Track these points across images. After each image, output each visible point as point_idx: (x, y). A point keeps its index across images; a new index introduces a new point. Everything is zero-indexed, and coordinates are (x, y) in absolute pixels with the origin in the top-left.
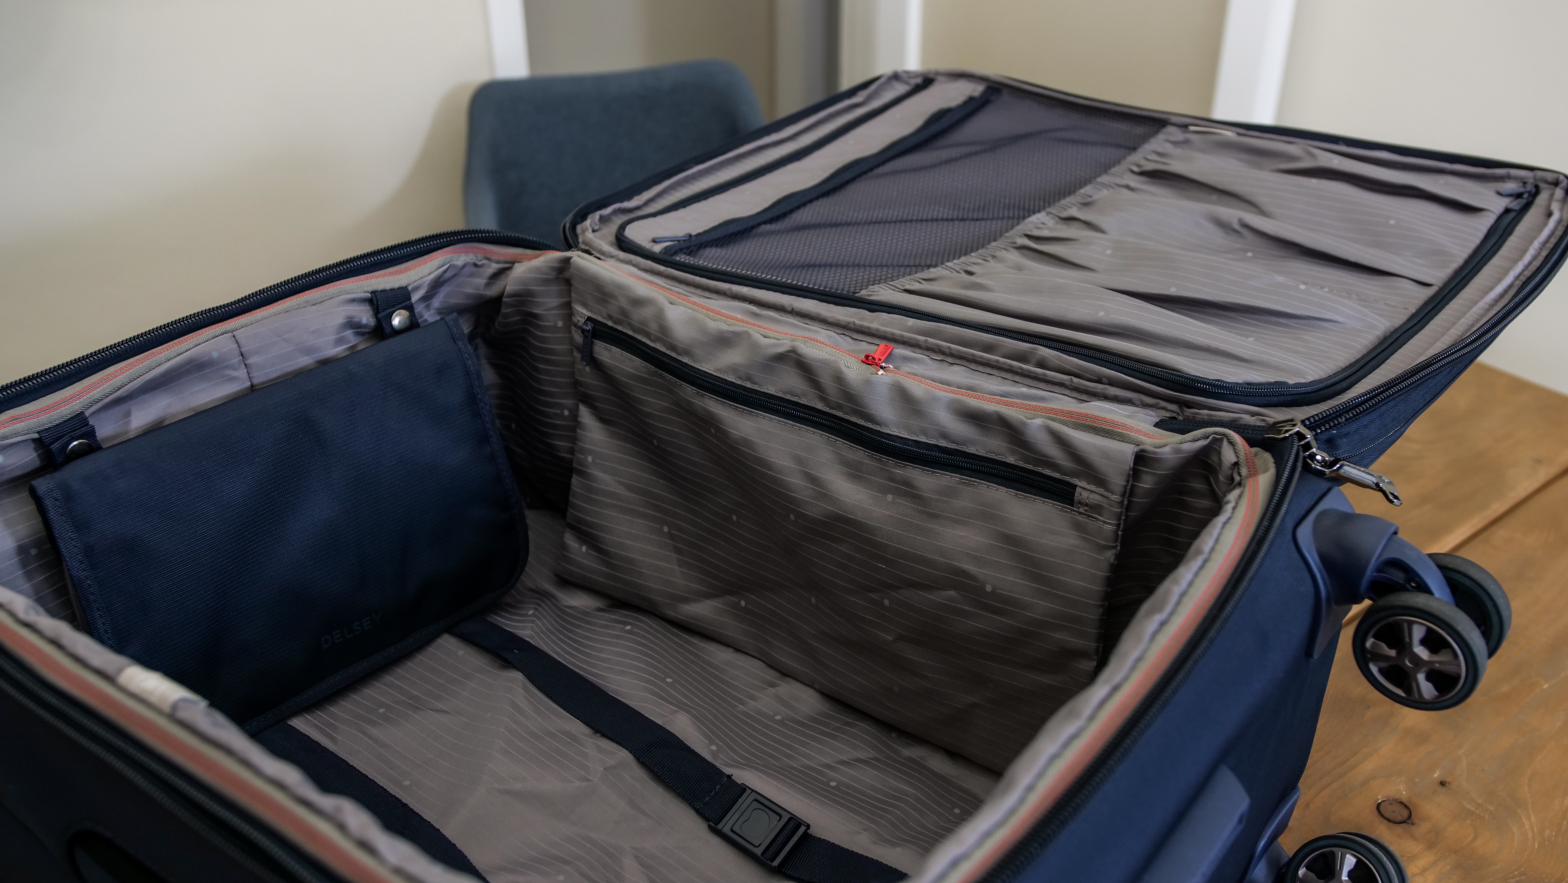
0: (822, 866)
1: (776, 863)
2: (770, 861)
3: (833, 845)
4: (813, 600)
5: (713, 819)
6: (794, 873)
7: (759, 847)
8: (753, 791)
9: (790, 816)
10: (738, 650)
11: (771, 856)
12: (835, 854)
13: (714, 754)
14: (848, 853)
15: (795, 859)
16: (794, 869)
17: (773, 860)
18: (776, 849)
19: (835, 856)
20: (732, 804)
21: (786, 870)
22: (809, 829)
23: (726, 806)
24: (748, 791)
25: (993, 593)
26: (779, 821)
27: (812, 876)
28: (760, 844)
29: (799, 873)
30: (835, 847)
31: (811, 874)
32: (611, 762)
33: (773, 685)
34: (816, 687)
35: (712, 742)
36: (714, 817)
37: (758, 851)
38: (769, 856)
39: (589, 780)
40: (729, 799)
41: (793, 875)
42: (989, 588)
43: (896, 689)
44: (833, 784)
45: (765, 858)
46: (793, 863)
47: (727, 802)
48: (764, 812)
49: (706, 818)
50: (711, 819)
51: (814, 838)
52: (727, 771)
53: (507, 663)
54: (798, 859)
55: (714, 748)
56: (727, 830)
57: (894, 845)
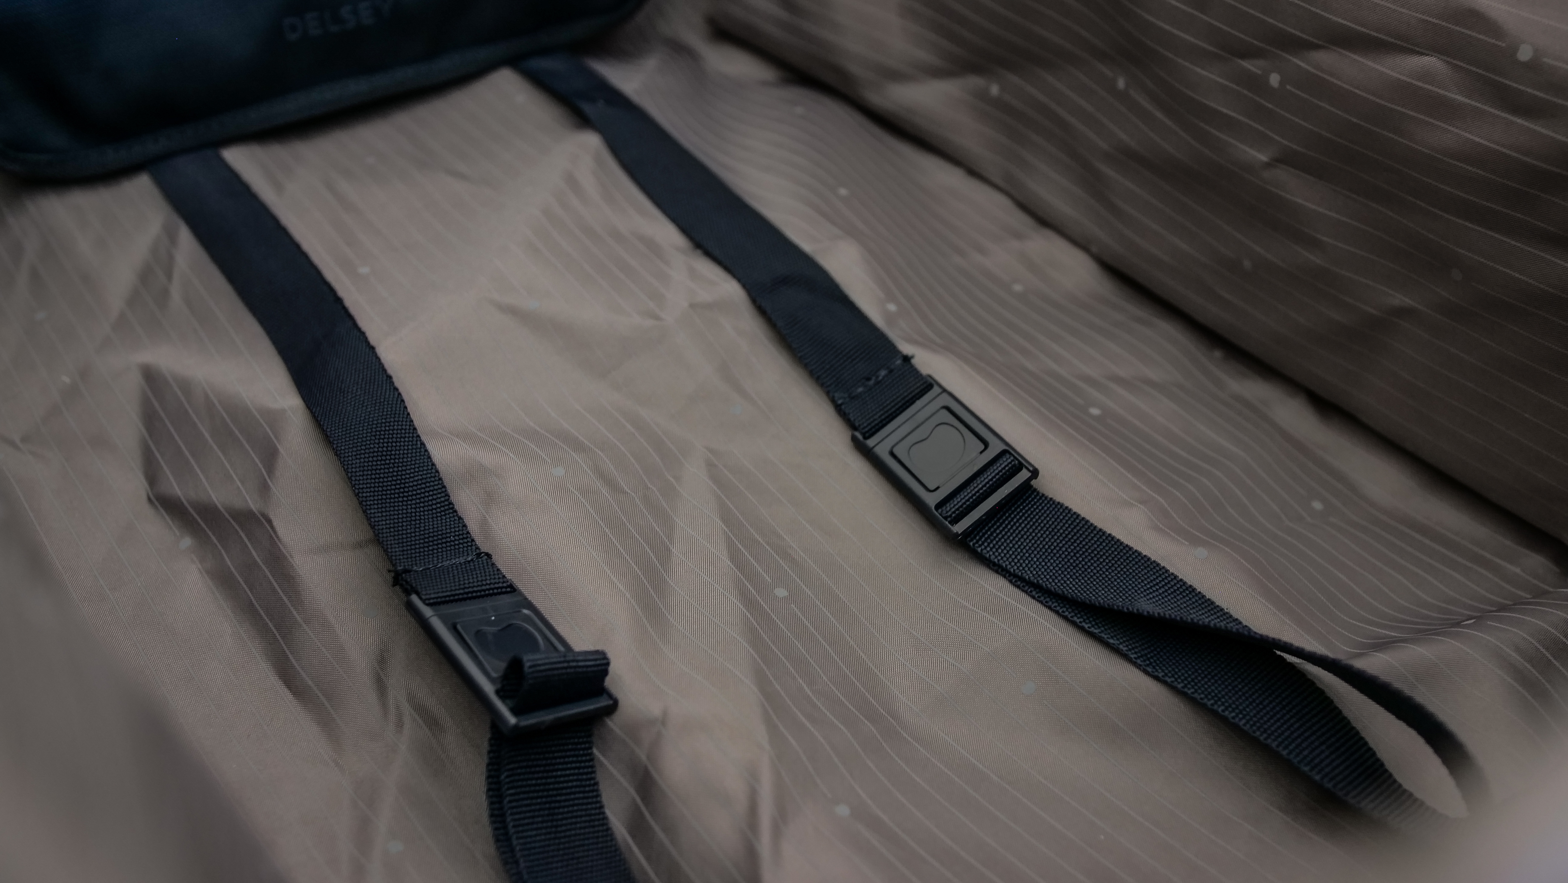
0: (1046, 550)
1: (959, 528)
2: (950, 522)
3: (1075, 516)
4: (1121, 83)
5: (862, 427)
6: (991, 553)
7: (935, 493)
8: (944, 390)
9: (1002, 447)
10: (973, 173)
11: (954, 512)
12: (1075, 534)
13: (890, 318)
14: (1101, 537)
15: (998, 527)
16: (991, 545)
17: (955, 521)
18: (964, 503)
19: (1075, 538)
20: (901, 407)
21: (977, 545)
22: (1036, 478)
23: (890, 409)
24: (936, 390)
25: (1534, 66)
26: (981, 452)
27: (1024, 565)
28: (938, 488)
29: (999, 554)
30: (1078, 521)
31: (1022, 561)
32: (704, 296)
33: (1018, 236)
34: (1094, 249)
35: (891, 298)
36: (865, 425)
37: (931, 500)
38: (949, 513)
39: (657, 318)
40: (898, 397)
41: (988, 556)
42: (1525, 54)
43: (1247, 264)
44: (1095, 411)
45: (941, 515)
46: (992, 534)
47: (893, 401)
48: (957, 432)
49: (852, 426)
50: (859, 426)
51: (1041, 498)
52: (906, 348)
53: (583, 121)
54: (1004, 529)
55: (892, 307)
56: (882, 451)
57: (1195, 541)
